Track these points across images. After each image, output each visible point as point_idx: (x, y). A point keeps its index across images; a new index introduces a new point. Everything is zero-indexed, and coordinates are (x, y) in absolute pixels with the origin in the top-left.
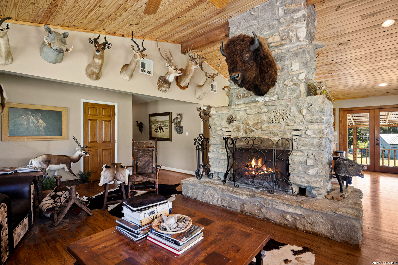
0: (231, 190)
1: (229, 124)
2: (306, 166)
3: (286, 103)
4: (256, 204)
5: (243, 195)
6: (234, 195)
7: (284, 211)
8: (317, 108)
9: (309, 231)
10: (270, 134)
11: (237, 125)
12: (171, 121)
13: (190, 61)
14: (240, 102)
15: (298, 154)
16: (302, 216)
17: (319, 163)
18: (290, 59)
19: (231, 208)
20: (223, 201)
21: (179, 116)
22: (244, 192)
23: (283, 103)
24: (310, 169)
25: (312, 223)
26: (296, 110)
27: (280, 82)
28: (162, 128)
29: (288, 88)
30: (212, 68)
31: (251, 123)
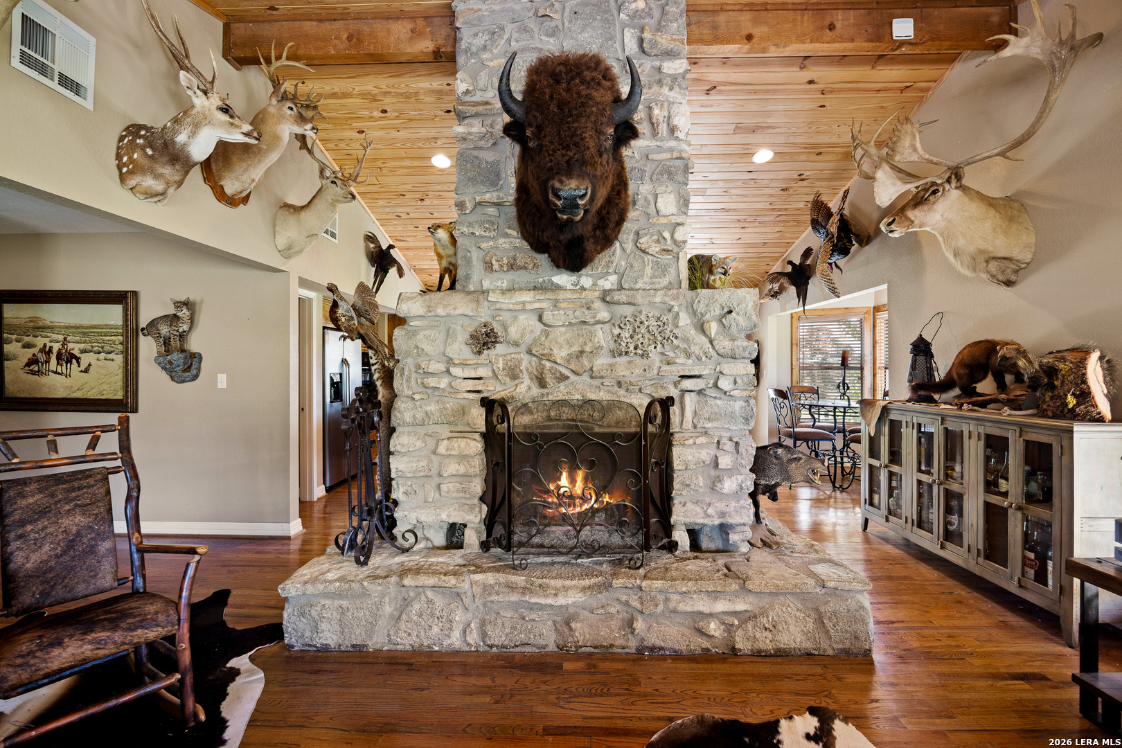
0: (523, 584)
1: (479, 353)
2: (713, 473)
3: (667, 299)
4: (612, 610)
5: (569, 592)
6: (534, 600)
7: (701, 613)
8: (742, 321)
9: (766, 651)
10: (616, 388)
11: (509, 357)
12: (131, 332)
13: (274, 102)
14: (499, 284)
15: (699, 441)
16: (747, 615)
17: (743, 462)
18: (652, 180)
19: (523, 644)
20: (489, 628)
21: (185, 310)
22: (573, 583)
23: (658, 300)
24: (725, 479)
25: (774, 627)
26: (688, 322)
27: (627, 240)
28: (78, 359)
29: (648, 260)
30: (326, 152)
31: (560, 354)
